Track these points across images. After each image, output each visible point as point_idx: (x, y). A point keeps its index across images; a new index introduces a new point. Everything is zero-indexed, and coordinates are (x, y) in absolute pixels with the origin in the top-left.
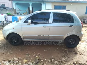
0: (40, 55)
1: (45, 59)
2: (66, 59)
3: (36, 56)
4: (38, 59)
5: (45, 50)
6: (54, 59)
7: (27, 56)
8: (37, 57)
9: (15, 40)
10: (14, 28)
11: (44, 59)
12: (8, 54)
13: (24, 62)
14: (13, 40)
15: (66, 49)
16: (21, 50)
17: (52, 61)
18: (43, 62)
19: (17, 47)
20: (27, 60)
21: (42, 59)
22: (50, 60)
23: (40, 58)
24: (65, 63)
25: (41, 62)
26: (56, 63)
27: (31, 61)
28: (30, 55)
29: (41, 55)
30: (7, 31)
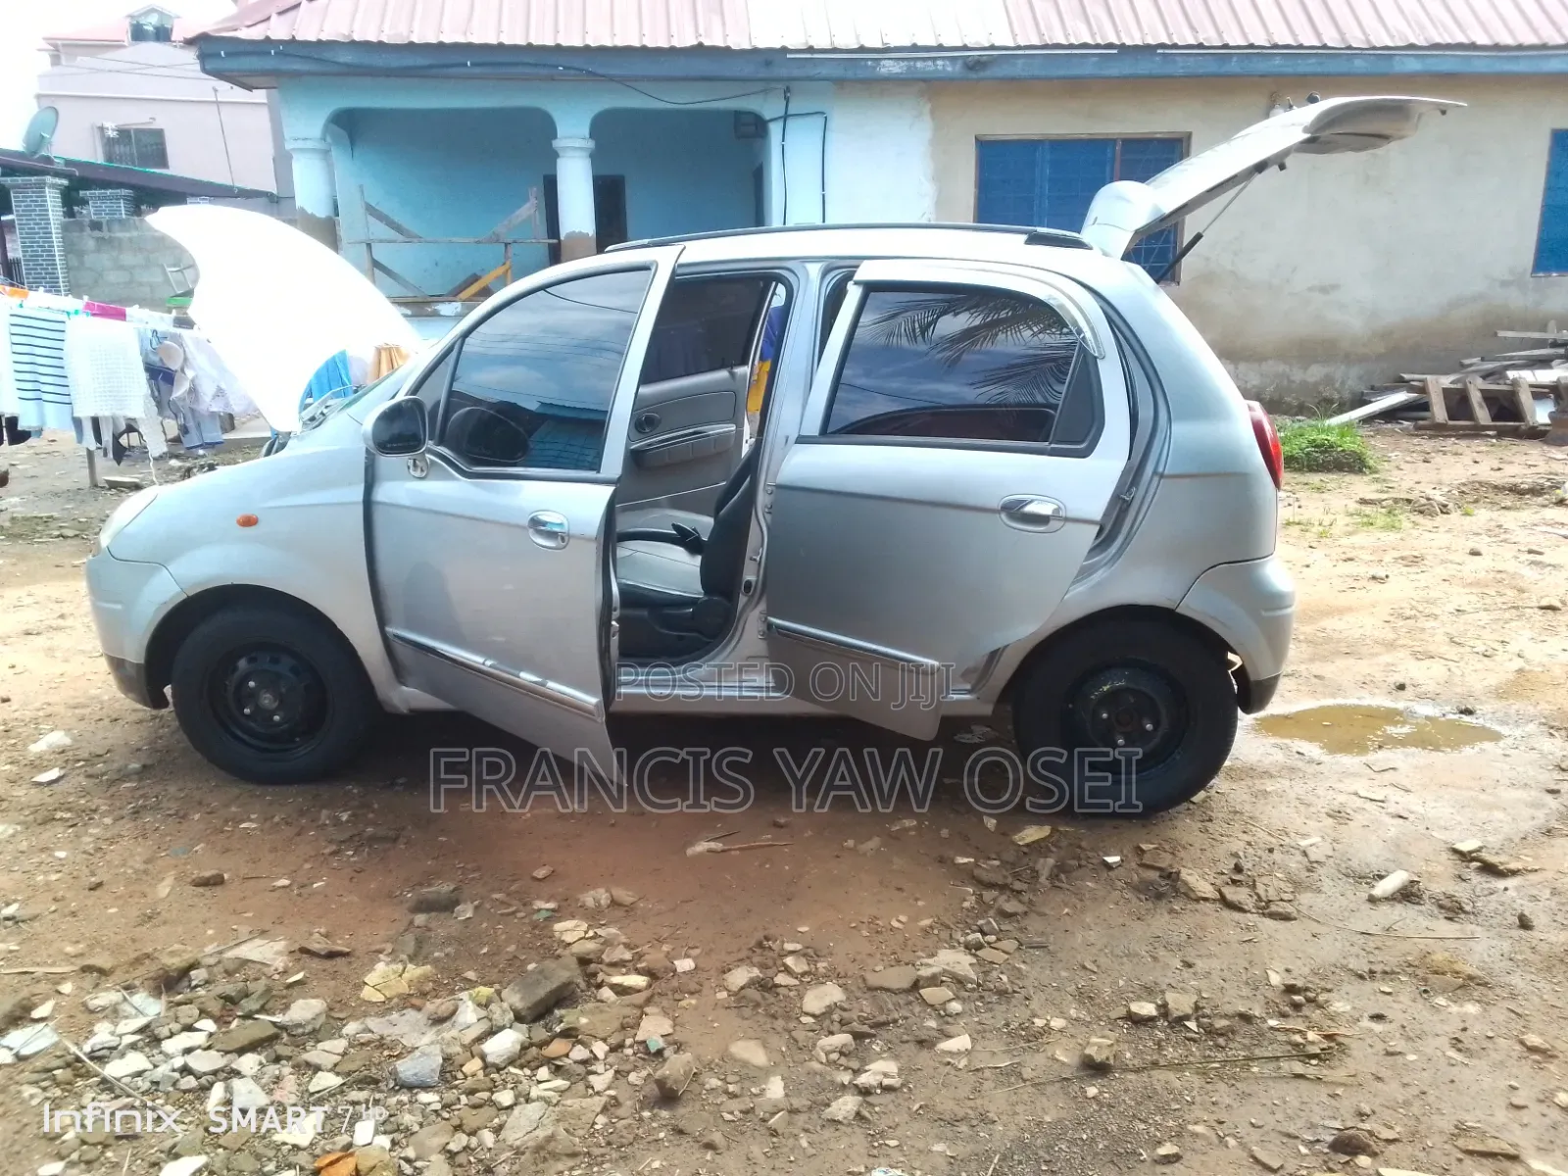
0: (615, 903)
1: (684, 965)
2: (981, 962)
3: (556, 915)
4: (583, 961)
5: (702, 847)
6: (810, 954)
7: (420, 919)
8: (571, 930)
9: (267, 700)
10: (248, 522)
11: (670, 957)
12: (164, 889)
13: (367, 993)
14: (243, 696)
15: (1032, 834)
16: (358, 841)
17: (781, 979)
18: (639, 998)
19: (295, 797)
20: (414, 971)
21: (639, 957)
22: (740, 977)
23: (608, 943)
24: (956, 1007)
25: (621, 990)
26: (830, 1010)
27: (470, 984)
28: (466, 911)
29: (629, 909)
30: (155, 561)
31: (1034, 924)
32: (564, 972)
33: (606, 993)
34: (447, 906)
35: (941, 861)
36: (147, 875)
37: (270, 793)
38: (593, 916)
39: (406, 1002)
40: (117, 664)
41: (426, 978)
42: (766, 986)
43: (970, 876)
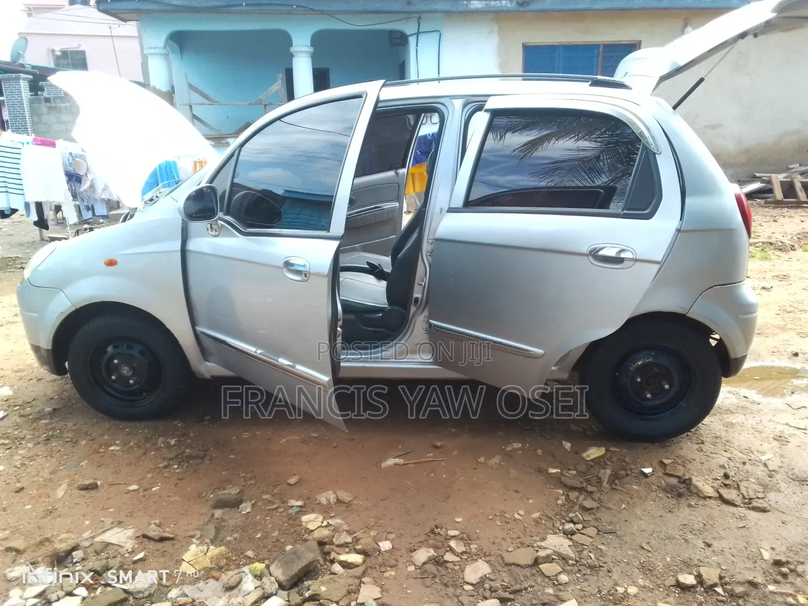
0: (339, 501)
1: (385, 545)
2: (575, 544)
3: (303, 510)
4: (321, 543)
5: (391, 462)
6: (465, 539)
7: (218, 513)
8: (312, 521)
9: (125, 371)
10: (111, 263)
11: (376, 540)
12: (60, 493)
13: (185, 567)
14: (111, 369)
15: (594, 453)
16: (181, 459)
17: (449, 557)
18: (358, 571)
19: (143, 429)
20: (214, 551)
21: (357, 540)
22: (422, 555)
23: (336, 530)
24: (564, 578)
25: (346, 565)
26: (483, 580)
27: (251, 561)
28: (246, 508)
29: (348, 505)
30: (56, 287)
31: (605, 516)
32: (310, 554)
33: (337, 568)
34: (235, 504)
35: (540, 471)
36: (51, 482)
37: (128, 427)
38: (326, 510)
39: (208, 574)
40: (37, 349)
41: (221, 556)
42: (438, 562)
43: (559, 481)
